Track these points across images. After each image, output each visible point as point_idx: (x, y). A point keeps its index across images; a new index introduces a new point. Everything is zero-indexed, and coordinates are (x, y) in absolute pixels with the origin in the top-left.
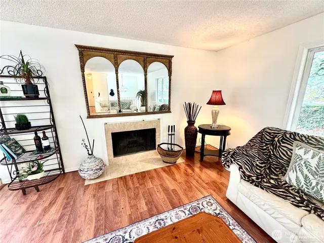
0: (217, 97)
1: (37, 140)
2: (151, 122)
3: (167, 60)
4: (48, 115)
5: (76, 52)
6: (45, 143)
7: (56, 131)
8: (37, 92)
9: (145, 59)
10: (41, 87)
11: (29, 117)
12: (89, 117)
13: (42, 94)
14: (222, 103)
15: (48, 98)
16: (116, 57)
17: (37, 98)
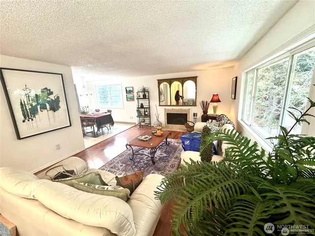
0: (215, 98)
1: (145, 112)
2: (184, 110)
3: (194, 79)
4: (148, 104)
5: (157, 82)
6: (146, 113)
7: (150, 110)
8: (146, 96)
9: (182, 80)
10: (147, 95)
11: (144, 104)
12: (160, 105)
13: (147, 97)
14: (219, 101)
15: (149, 98)
16: (170, 81)
17: (146, 98)
